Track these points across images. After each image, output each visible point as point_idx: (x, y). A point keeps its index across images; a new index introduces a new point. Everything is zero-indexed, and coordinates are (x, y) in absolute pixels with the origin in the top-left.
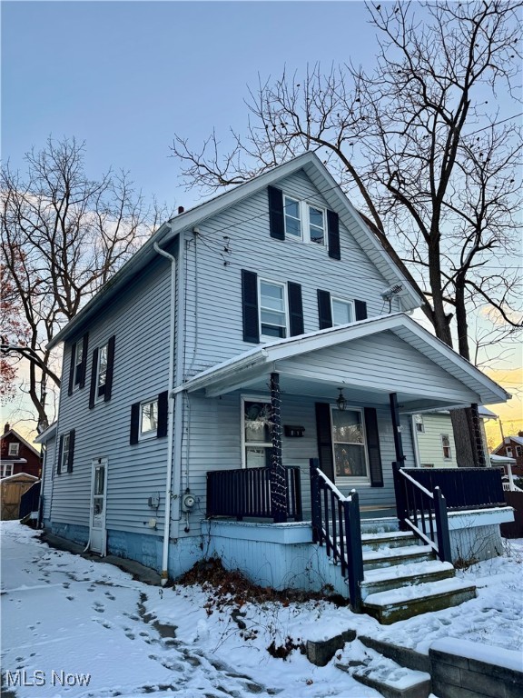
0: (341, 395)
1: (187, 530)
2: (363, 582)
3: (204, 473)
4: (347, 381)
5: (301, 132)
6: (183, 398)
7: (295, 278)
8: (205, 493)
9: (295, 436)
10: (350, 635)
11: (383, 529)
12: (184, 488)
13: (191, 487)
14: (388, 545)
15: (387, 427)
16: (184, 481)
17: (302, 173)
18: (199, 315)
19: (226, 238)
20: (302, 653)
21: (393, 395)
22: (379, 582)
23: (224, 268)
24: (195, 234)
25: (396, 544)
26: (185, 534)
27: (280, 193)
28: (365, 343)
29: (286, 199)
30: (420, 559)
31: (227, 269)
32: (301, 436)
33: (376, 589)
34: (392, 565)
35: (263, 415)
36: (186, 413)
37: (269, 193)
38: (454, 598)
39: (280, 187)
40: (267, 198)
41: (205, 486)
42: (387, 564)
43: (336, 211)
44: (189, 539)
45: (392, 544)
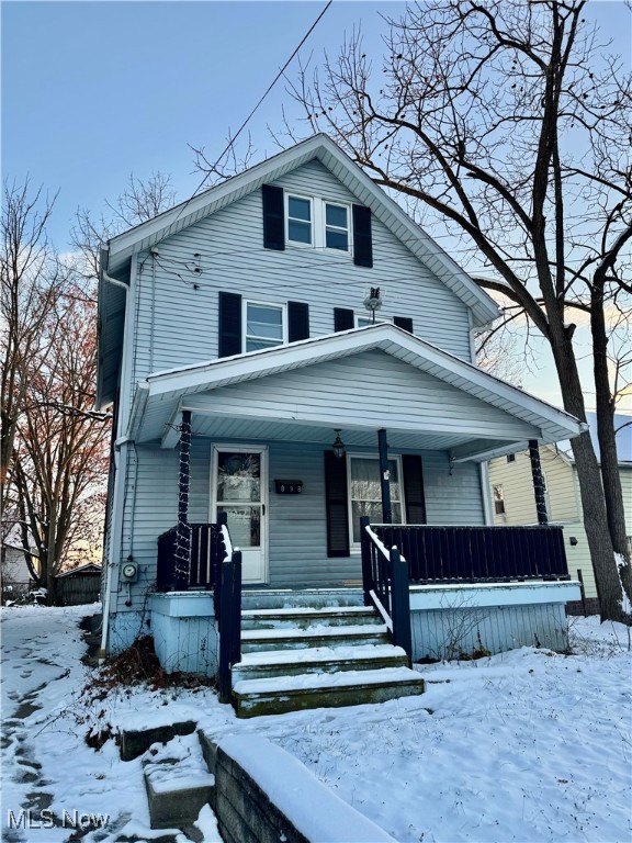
0: (338, 438)
1: (129, 604)
2: (237, 665)
3: (155, 539)
4: (299, 417)
5: (375, 115)
6: (129, 451)
7: (299, 296)
8: (155, 561)
9: (287, 492)
10: (186, 728)
11: (336, 603)
12: (126, 555)
13: (135, 555)
14: (327, 622)
15: (439, 479)
16: (127, 547)
17: (316, 162)
18: (155, 351)
19: (197, 255)
20: (117, 744)
21: (382, 432)
22: (262, 666)
23: (193, 291)
24: (153, 254)
25: (340, 621)
26: (126, 609)
27: (279, 192)
28: (336, 366)
29: (290, 198)
30: (364, 642)
31: (198, 292)
32: (296, 492)
33: (256, 674)
34: (310, 647)
35: (246, 468)
36: (132, 468)
37: (263, 194)
38: (381, 692)
39: (280, 185)
40: (260, 200)
41: (156, 553)
42: (302, 645)
43: (367, 204)
44: (132, 614)
45: (334, 621)
